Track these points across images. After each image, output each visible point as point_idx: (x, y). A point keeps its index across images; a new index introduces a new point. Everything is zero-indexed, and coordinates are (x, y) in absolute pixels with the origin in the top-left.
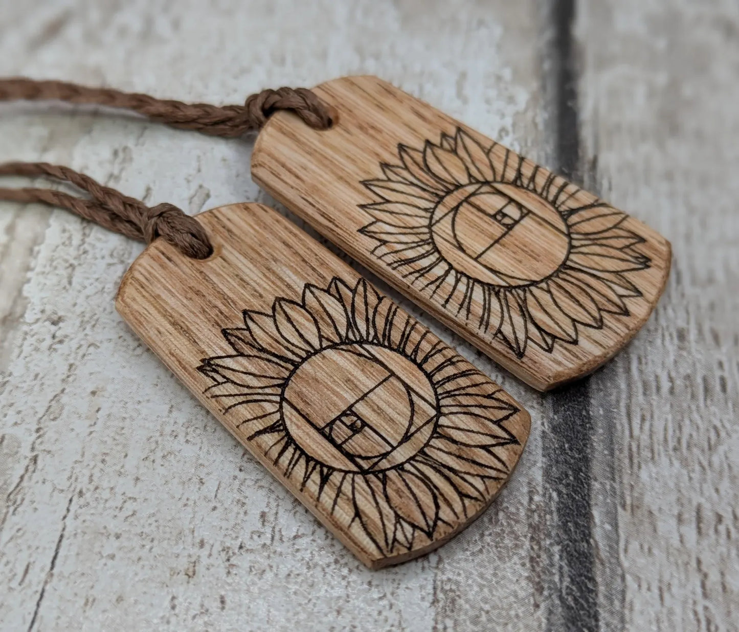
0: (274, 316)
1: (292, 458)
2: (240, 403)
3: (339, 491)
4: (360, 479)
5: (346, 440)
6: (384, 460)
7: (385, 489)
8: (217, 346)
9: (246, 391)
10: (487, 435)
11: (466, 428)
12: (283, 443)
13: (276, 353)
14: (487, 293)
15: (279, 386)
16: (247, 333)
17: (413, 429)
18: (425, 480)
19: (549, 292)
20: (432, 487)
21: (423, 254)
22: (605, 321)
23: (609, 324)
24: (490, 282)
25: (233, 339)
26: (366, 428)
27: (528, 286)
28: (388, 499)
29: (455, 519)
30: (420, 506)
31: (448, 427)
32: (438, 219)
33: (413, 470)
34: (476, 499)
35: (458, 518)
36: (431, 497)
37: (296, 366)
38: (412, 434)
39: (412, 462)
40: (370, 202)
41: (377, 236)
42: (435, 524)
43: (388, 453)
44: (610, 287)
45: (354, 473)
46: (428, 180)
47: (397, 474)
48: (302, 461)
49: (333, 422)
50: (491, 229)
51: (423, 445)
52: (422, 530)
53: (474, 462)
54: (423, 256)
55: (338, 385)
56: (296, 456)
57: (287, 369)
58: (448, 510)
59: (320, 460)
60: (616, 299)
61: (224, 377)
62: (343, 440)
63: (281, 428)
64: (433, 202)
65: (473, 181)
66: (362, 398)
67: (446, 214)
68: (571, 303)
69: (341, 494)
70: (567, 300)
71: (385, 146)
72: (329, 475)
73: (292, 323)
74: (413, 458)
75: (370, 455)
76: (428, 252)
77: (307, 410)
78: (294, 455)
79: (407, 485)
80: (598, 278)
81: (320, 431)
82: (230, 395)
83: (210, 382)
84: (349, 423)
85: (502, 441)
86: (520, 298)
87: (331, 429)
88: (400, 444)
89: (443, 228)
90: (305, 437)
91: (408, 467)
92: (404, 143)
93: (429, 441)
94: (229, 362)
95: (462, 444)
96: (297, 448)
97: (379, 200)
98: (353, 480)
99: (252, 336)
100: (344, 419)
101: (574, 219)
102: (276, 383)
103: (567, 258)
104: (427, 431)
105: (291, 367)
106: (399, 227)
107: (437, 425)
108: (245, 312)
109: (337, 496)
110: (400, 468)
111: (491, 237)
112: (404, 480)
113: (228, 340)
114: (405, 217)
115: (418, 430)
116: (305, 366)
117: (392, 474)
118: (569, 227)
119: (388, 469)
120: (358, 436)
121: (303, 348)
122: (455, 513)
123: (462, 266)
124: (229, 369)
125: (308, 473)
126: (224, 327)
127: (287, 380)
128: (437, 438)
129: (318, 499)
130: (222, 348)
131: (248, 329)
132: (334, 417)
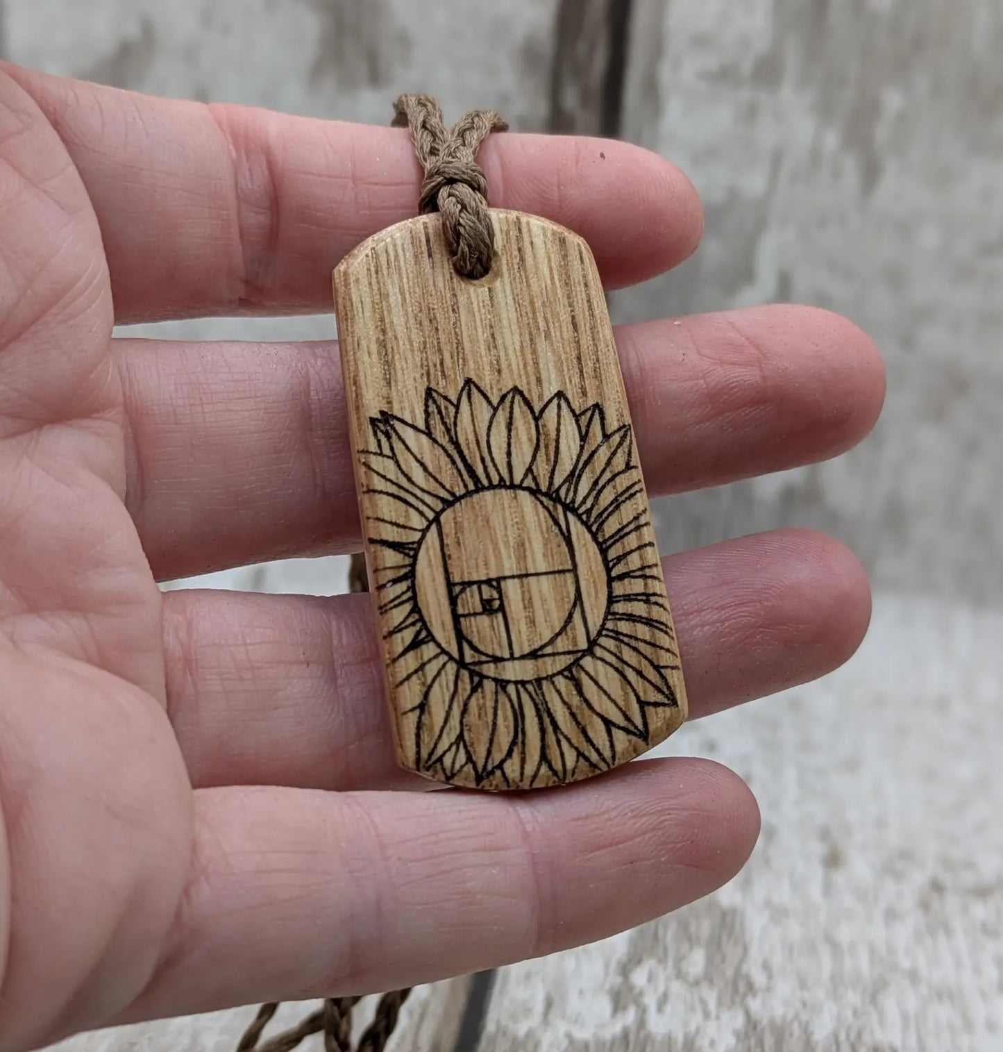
0: (495, 410)
1: (398, 597)
2: (388, 494)
4: (452, 669)
5: (469, 615)
6: (492, 665)
7: (469, 697)
9: (404, 482)
11: (606, 687)
13: (468, 458)
15: (443, 500)
16: (452, 410)
17: (548, 650)
18: (519, 716)
20: (520, 729)
25: (432, 408)
26: (500, 616)
28: (464, 711)
29: (517, 779)
30: (491, 741)
31: (587, 674)
34: (555, 773)
35: (521, 780)
36: (510, 739)
37: (479, 488)
38: (543, 656)
39: (519, 686)
42: (492, 772)
43: (502, 660)
47: (494, 690)
48: (407, 607)
49: (470, 583)
51: (545, 675)
52: (475, 768)
53: (584, 732)
56: (405, 597)
57: (466, 486)
59: (427, 619)
61: (392, 449)
62: (466, 612)
63: (412, 553)
66: (520, 577)
69: (420, 673)
72: (423, 642)
73: (509, 430)
74: (523, 683)
75: (482, 648)
77: (451, 550)
78: (403, 593)
79: (495, 709)
81: (450, 585)
84: (485, 597)
87: (463, 591)
88: (523, 657)
90: (428, 581)
91: (511, 689)
93: (554, 675)
95: (586, 701)
96: (412, 588)
98: (444, 665)
99: (456, 417)
100: (484, 588)
102: (442, 496)
104: (563, 662)
105: (471, 487)
107: (576, 663)
108: (468, 381)
109: (416, 672)
110: (502, 684)
112: (496, 701)
113: (427, 406)
115: (553, 654)
116: (488, 495)
117: (489, 686)
119: (488, 678)
121: (501, 471)
122: (522, 774)
124: (404, 442)
125: (403, 625)
126: (433, 385)
127: (458, 499)
128: (566, 677)
129: (394, 660)
130: (412, 412)
131: (457, 407)
132: (475, 578)
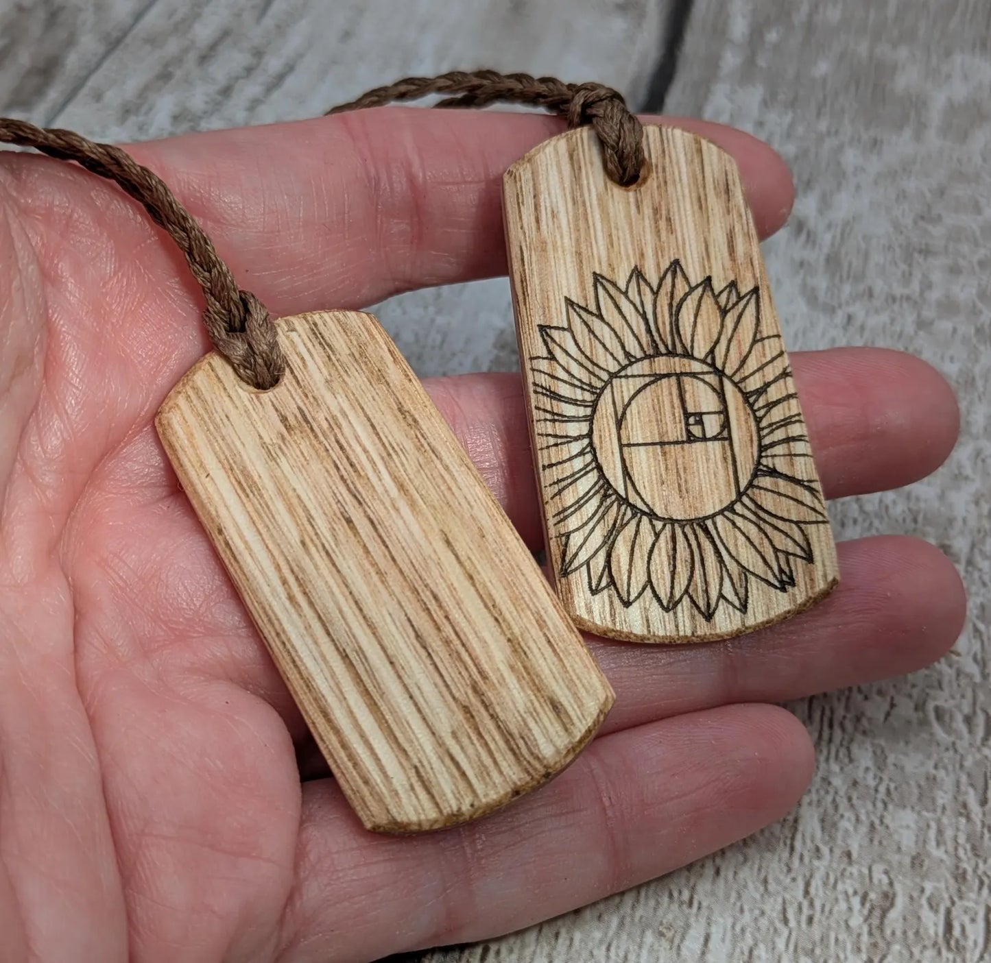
14: (597, 488)
19: (657, 535)
21: (577, 400)
22: (679, 607)
23: (680, 614)
24: (611, 480)
27: (644, 513)
32: (629, 374)
40: (582, 304)
41: (551, 345)
44: (722, 579)
46: (664, 323)
50: (670, 426)
54: (574, 402)
60: (714, 594)
64: (645, 352)
65: (709, 360)
67: (644, 376)
68: (666, 563)
70: (665, 559)
71: (659, 250)
76: (584, 401)
80: (721, 561)
86: (622, 519)
89: (625, 388)
92: (683, 263)
97: (593, 308)
101: (766, 482)
103: (713, 516)
106: (583, 353)
111: (661, 435)
114: (600, 346)
118: (750, 485)
123: (601, 442)
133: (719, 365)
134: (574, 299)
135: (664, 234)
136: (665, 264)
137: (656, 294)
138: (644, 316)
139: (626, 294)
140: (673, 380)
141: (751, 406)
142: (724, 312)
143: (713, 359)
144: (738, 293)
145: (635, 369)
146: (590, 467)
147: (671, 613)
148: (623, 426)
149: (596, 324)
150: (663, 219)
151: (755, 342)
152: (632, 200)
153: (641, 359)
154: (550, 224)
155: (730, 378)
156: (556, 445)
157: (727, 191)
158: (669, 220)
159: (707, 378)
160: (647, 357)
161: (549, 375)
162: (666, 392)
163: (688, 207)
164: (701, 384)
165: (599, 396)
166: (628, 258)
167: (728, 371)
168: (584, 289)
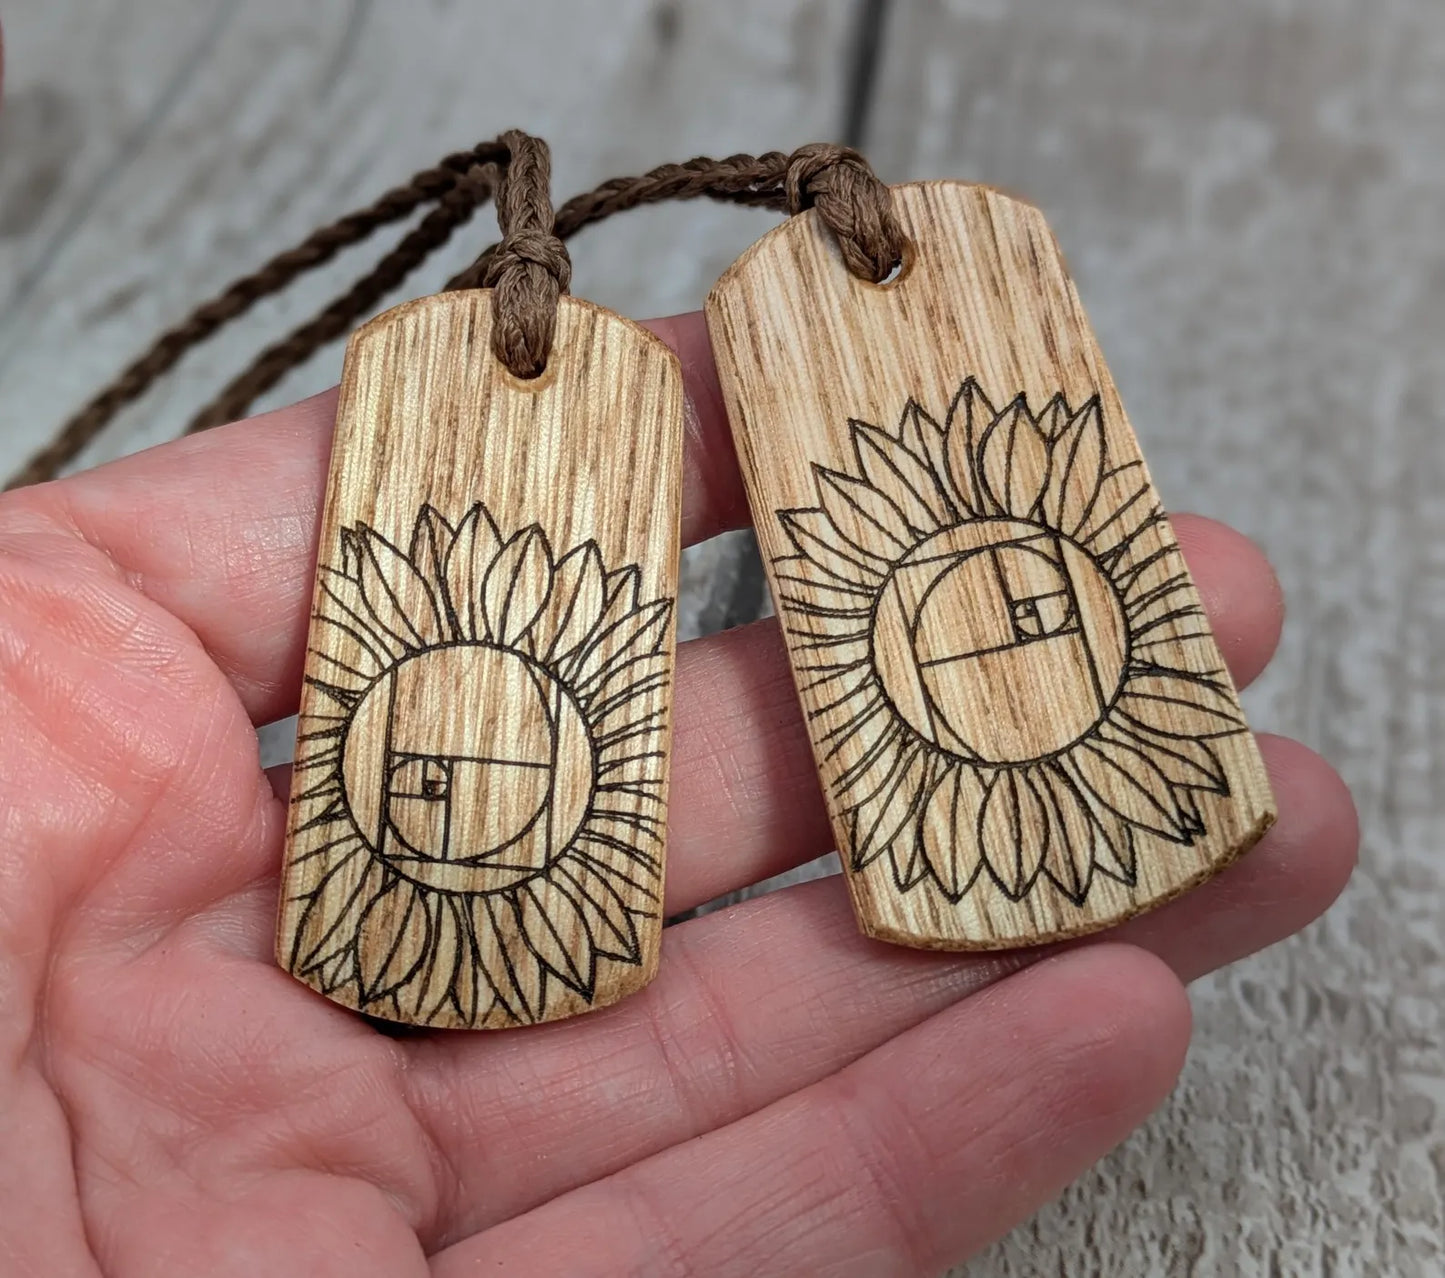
3: (325, 849)
8: (395, 521)
10: (565, 953)
12: (332, 725)
14: (890, 734)
19: (988, 790)
21: (846, 611)
22: (1033, 892)
23: (1035, 902)
24: (910, 719)
27: (964, 761)
32: (919, 559)
33: (433, 908)
40: (838, 468)
41: (799, 537)
44: (1092, 840)
45: (366, 844)
46: (962, 475)
50: (989, 627)
54: (842, 614)
55: (475, 715)
58: (415, 995)
60: (1083, 865)
64: (938, 523)
65: (1036, 518)
67: (941, 558)
68: (1005, 830)
70: (1003, 823)
71: (942, 369)
76: (856, 610)
80: (1088, 812)
82: (341, 604)
83: (336, 562)
85: (573, 979)
86: (933, 774)
89: (915, 580)
92: (980, 381)
94: (385, 557)
97: (854, 473)
101: (1143, 684)
103: (1068, 749)
106: (846, 539)
111: (976, 640)
114: (871, 527)
118: (1120, 693)
120: (422, 804)
123: (888, 666)
133: (1052, 522)
134: (824, 463)
135: (945, 343)
136: (953, 388)
137: (944, 433)
138: (931, 469)
139: (900, 442)
140: (986, 556)
141: (1108, 574)
142: (1050, 441)
143: (1043, 514)
144: (1068, 411)
145: (927, 550)
146: (876, 706)
147: (1022, 902)
148: (919, 637)
149: (862, 494)
150: (942, 319)
151: (1102, 477)
152: (893, 302)
153: (935, 534)
154: (777, 360)
155: (1071, 539)
156: (823, 681)
157: (1034, 261)
158: (952, 321)
159: (1036, 544)
160: (943, 529)
161: (800, 580)
162: (976, 577)
163: (979, 297)
164: (1028, 555)
165: (878, 599)
166: (897, 389)
167: (1067, 529)
168: (838, 446)
